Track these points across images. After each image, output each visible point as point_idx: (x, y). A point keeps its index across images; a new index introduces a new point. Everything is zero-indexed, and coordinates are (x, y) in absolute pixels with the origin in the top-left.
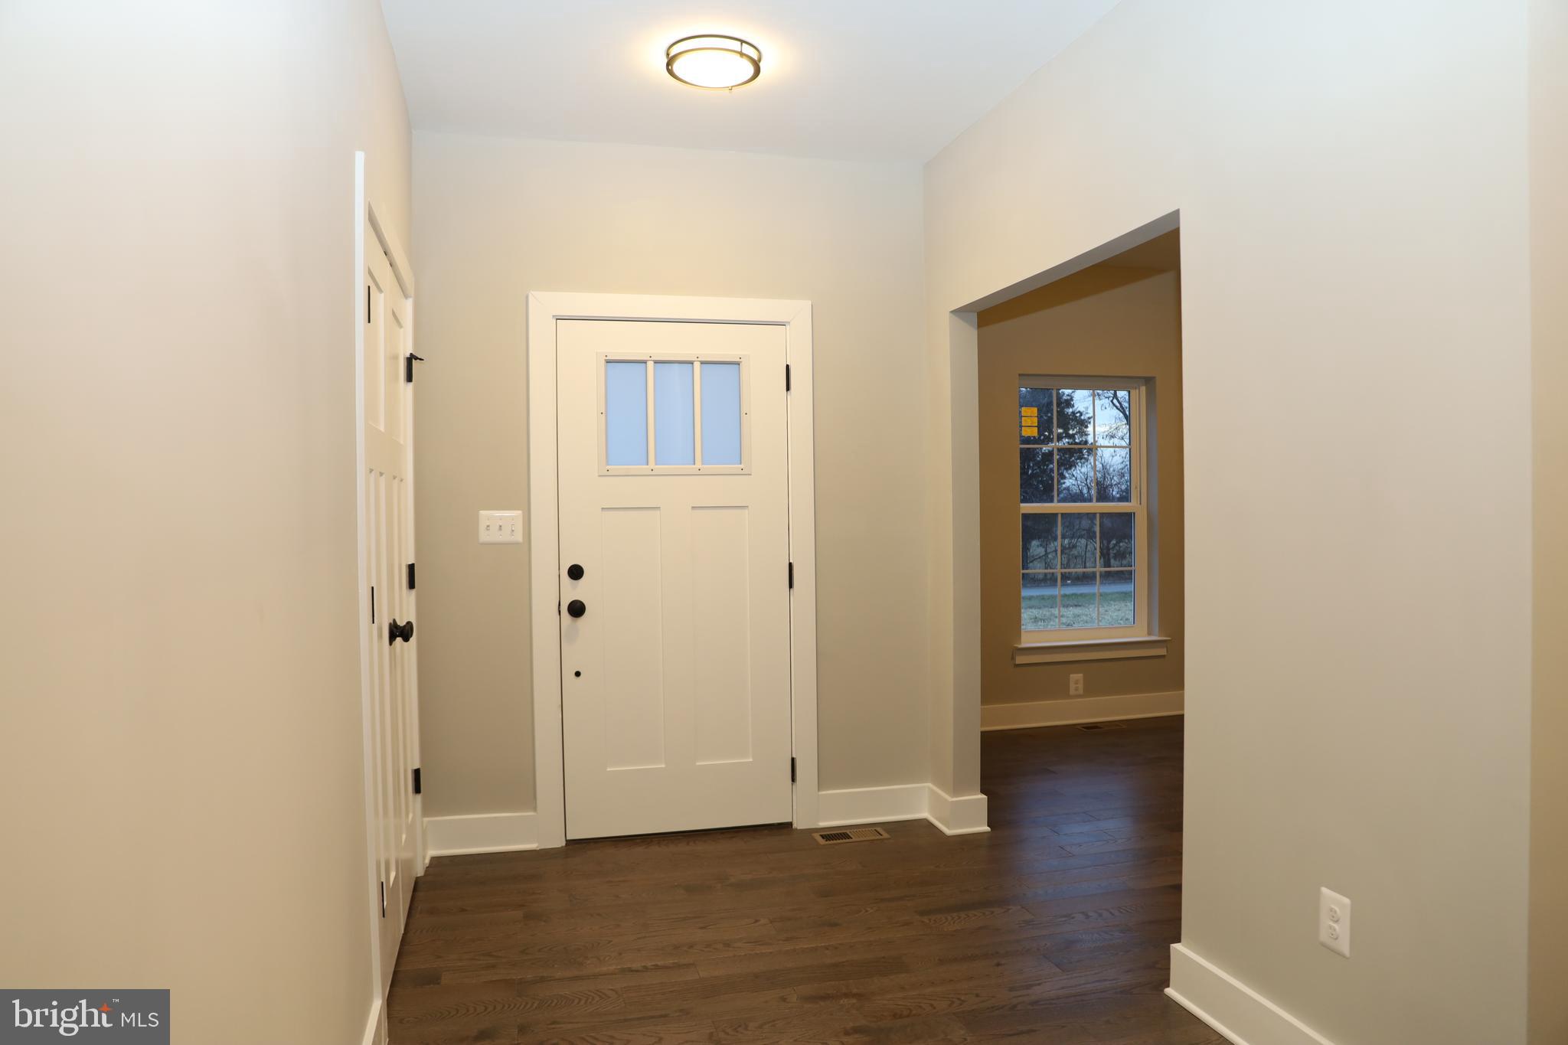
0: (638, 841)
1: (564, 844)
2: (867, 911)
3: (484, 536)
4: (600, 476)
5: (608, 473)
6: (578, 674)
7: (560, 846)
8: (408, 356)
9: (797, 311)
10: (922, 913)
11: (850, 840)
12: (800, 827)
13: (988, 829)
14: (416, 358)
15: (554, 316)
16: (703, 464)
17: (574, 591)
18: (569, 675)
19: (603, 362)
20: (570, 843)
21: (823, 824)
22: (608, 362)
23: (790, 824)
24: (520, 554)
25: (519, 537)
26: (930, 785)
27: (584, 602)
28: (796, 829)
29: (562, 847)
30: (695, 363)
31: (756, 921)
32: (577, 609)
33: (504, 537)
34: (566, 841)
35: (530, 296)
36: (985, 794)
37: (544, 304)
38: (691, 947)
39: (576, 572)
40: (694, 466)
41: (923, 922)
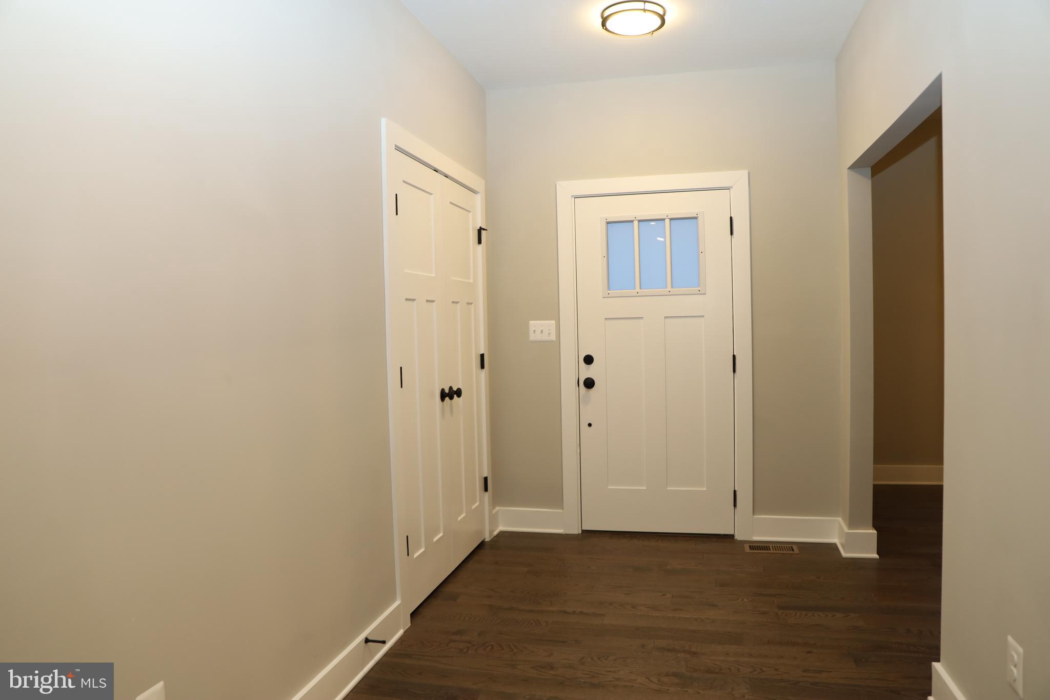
0: (628, 535)
1: (580, 532)
2: (743, 600)
3: (533, 337)
4: (603, 297)
5: (609, 296)
6: (590, 425)
7: (577, 533)
8: (479, 228)
9: (738, 179)
10: (780, 608)
11: (769, 551)
12: (738, 539)
13: (876, 556)
14: (484, 229)
15: (572, 196)
16: (672, 288)
17: (587, 372)
18: (584, 425)
19: (604, 224)
20: (583, 531)
21: (756, 538)
22: (608, 223)
23: (732, 536)
24: (552, 348)
25: (553, 337)
26: (840, 519)
27: (594, 379)
28: (736, 540)
29: (578, 534)
30: (666, 220)
31: (664, 595)
32: (589, 384)
33: (545, 337)
34: (582, 530)
35: (557, 184)
36: (876, 530)
37: (566, 189)
38: (611, 604)
39: (589, 360)
40: (666, 289)
41: (777, 614)
